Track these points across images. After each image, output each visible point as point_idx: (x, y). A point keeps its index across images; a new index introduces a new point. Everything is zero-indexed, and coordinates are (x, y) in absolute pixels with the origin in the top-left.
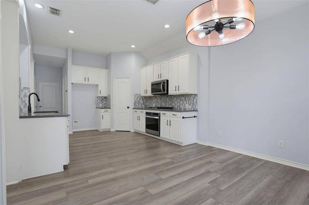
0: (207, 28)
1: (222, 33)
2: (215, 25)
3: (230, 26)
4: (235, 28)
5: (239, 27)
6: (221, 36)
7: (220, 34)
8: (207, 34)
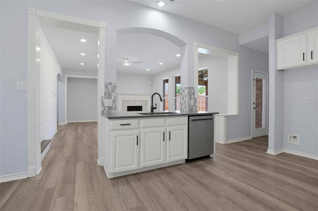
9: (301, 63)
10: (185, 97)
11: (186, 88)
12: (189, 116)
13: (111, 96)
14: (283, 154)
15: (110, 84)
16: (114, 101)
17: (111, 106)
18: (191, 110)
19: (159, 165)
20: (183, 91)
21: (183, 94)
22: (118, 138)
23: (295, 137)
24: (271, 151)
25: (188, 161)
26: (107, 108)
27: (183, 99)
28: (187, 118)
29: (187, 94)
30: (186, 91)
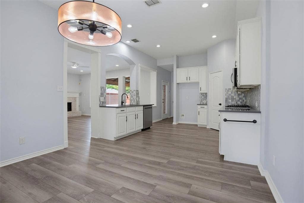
0: (82, 24)
1: (93, 35)
2: (89, 25)
3: (102, 30)
4: (105, 34)
5: (109, 35)
6: (91, 37)
7: (90, 34)
8: (79, 30)
9: (186, 81)
10: (134, 95)
11: (134, 90)
12: (143, 106)
13: (103, 96)
14: (179, 124)
15: (103, 87)
16: (105, 98)
17: (103, 101)
18: (137, 103)
19: (133, 132)
20: (132, 92)
21: (132, 94)
22: (119, 118)
23: (183, 115)
24: (174, 123)
25: (143, 130)
26: (102, 102)
27: (132, 97)
28: (143, 107)
29: (135, 94)
30: (134, 92)
